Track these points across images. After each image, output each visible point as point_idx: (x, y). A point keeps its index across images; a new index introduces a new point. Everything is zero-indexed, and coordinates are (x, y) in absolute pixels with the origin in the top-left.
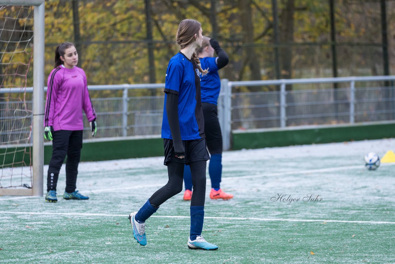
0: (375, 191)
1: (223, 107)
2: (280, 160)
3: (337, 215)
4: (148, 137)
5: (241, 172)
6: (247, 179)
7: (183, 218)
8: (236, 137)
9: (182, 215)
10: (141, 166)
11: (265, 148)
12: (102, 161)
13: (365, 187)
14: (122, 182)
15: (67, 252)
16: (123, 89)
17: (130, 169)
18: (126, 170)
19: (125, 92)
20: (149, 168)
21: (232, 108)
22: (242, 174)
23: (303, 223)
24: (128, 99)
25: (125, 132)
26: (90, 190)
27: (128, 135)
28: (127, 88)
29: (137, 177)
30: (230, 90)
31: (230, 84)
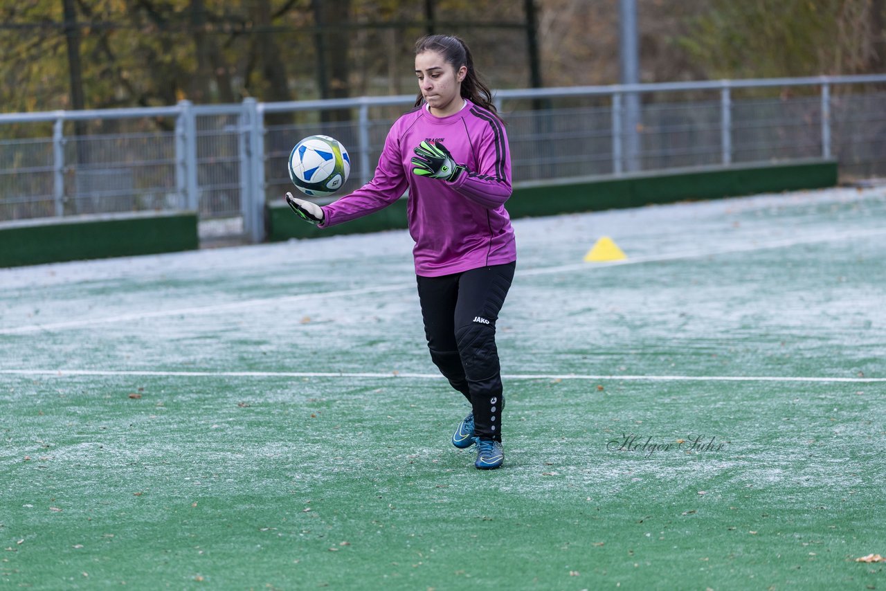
0: (615, 318)
1: (249, 153)
2: (381, 260)
3: (572, 365)
4: (106, 217)
5: (318, 284)
6: (340, 297)
7: (263, 376)
8: (276, 216)
9: (258, 370)
10: (103, 276)
11: (335, 237)
12: (17, 268)
13: (590, 310)
14: (90, 307)
15: (79, 447)
16: (54, 121)
17: (87, 282)
18: (80, 283)
19: (58, 127)
20: (123, 280)
21: (266, 157)
22: (323, 288)
23: (515, 382)
24: (64, 141)
25: (60, 208)
26: (37, 324)
27: (65, 215)
28: (60, 118)
29: (112, 298)
30: (261, 119)
31: (261, 107)
